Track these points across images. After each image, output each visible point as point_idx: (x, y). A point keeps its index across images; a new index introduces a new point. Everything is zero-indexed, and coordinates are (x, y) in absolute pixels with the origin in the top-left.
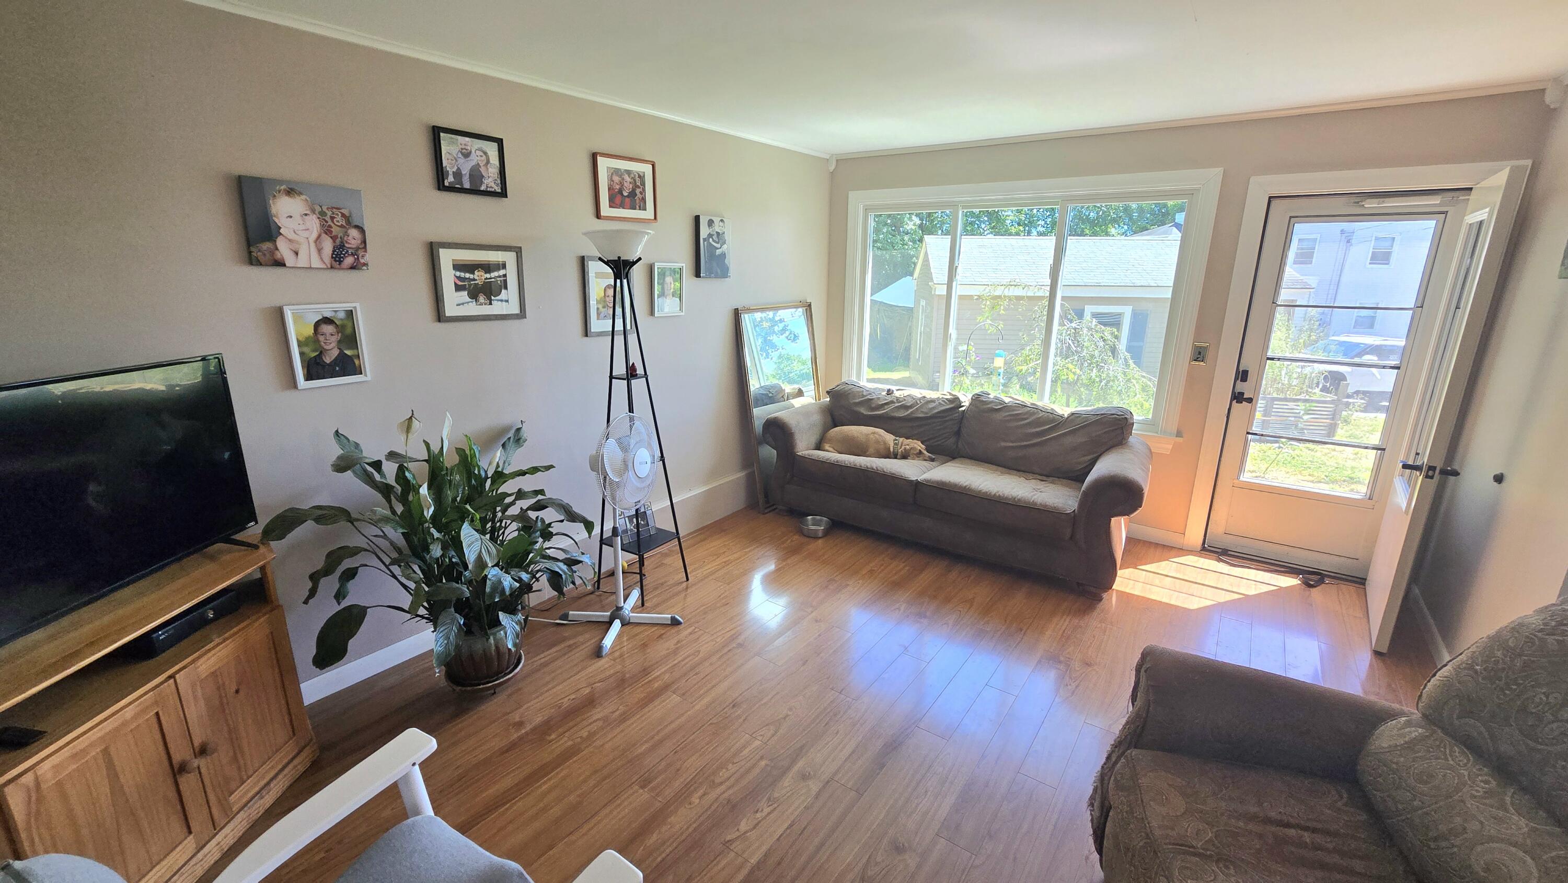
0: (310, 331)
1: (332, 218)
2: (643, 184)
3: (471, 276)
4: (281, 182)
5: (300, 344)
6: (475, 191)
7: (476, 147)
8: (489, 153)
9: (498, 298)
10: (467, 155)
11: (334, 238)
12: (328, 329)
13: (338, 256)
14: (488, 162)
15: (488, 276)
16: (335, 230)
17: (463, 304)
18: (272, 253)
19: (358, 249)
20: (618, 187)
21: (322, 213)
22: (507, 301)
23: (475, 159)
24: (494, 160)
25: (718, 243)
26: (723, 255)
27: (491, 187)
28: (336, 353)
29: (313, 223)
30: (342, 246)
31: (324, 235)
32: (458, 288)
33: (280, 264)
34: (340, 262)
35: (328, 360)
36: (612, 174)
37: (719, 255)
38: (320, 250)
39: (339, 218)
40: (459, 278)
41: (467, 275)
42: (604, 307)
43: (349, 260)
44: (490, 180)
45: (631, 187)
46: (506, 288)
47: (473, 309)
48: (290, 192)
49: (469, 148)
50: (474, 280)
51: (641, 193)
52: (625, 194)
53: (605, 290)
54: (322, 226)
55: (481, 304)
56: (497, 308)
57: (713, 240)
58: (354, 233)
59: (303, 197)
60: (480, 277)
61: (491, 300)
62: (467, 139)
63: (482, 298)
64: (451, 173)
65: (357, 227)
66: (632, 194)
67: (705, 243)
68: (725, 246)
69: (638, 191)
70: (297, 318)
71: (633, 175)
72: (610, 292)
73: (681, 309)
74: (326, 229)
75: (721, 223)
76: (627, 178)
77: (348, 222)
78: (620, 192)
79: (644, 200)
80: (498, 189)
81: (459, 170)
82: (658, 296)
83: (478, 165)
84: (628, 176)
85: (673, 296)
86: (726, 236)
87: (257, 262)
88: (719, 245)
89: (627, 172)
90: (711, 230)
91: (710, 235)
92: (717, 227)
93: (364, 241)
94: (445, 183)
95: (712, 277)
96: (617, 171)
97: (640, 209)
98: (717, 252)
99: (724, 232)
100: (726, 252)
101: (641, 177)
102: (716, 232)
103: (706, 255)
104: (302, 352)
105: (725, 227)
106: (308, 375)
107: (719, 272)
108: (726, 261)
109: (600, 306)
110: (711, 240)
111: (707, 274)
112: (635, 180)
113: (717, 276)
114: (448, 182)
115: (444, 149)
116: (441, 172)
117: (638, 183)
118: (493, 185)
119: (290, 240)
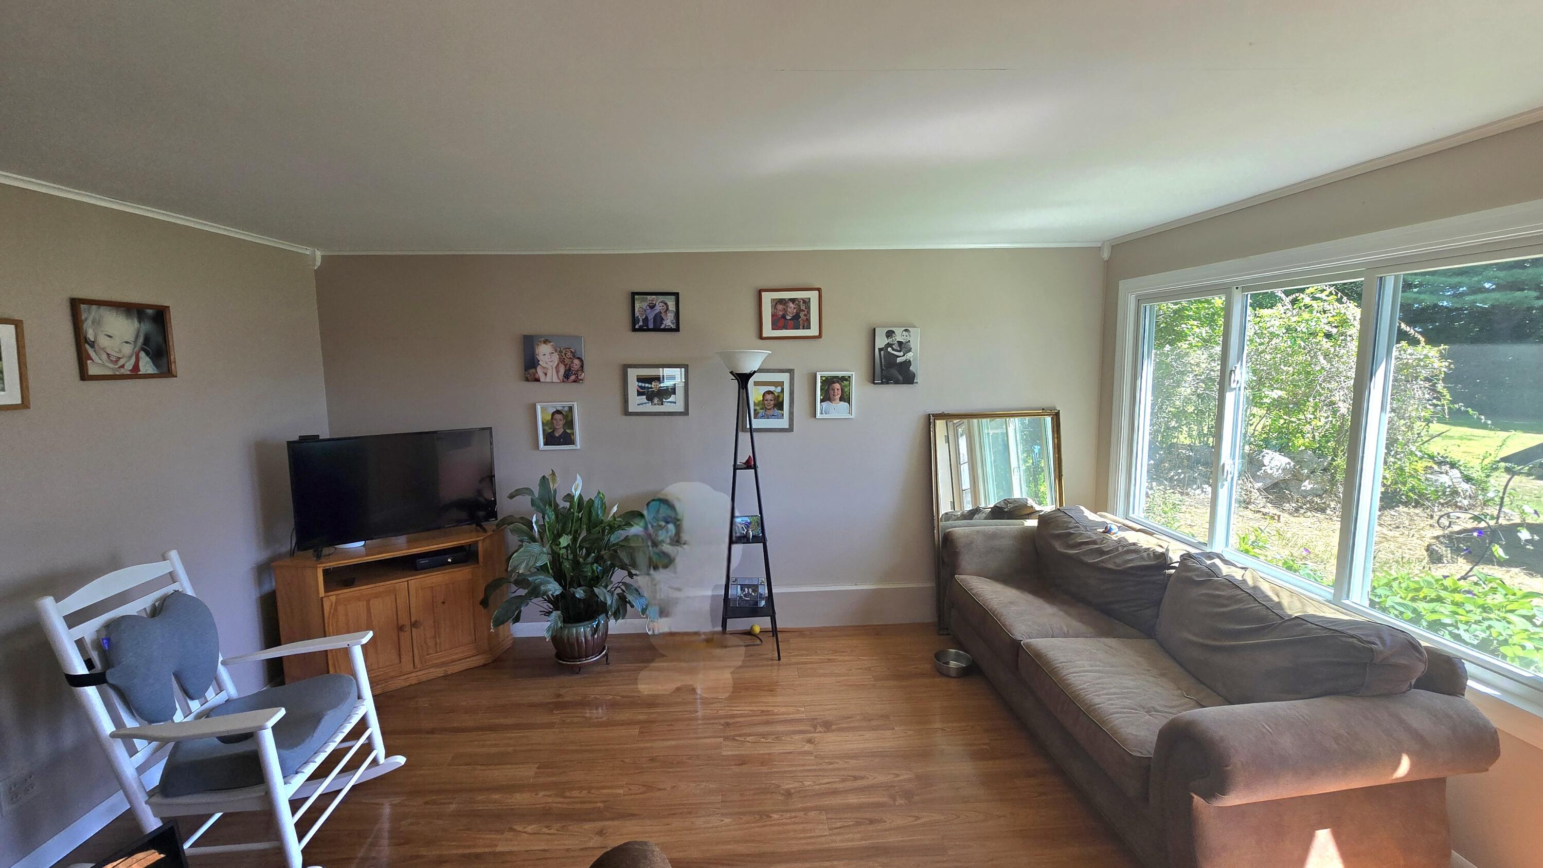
0: (549, 418)
1: (565, 354)
2: (808, 308)
3: (650, 386)
4: (541, 336)
5: (544, 424)
6: (657, 329)
7: (660, 301)
8: (669, 303)
9: (668, 400)
10: (652, 307)
11: (565, 365)
12: (558, 416)
13: (567, 376)
14: (667, 309)
15: (662, 385)
16: (567, 361)
18: (534, 375)
19: (578, 371)
20: (781, 313)
21: (560, 352)
23: (659, 308)
24: (672, 308)
25: (900, 351)
26: (908, 363)
27: (669, 326)
28: (562, 430)
29: (556, 357)
30: (570, 369)
31: (561, 364)
32: (639, 394)
33: (538, 380)
34: (568, 378)
35: (557, 435)
36: (776, 304)
37: (901, 363)
38: (557, 372)
39: (569, 354)
40: (640, 387)
41: (647, 385)
42: (762, 409)
43: (573, 377)
45: (795, 311)
46: (674, 393)
47: (649, 408)
48: (546, 342)
49: (654, 302)
50: (651, 388)
51: (805, 315)
52: (788, 318)
53: (764, 395)
54: (560, 358)
55: (655, 405)
57: (893, 349)
58: (576, 362)
59: (552, 344)
60: (654, 386)
61: (662, 402)
62: (654, 297)
63: (656, 400)
64: (641, 320)
65: (579, 359)
66: (796, 317)
67: (882, 352)
68: (910, 355)
69: (802, 314)
70: (543, 410)
71: (797, 302)
72: (769, 397)
73: (851, 412)
74: (562, 361)
75: (905, 333)
76: (791, 305)
77: (574, 356)
78: (784, 317)
79: (808, 320)
80: (673, 327)
81: (647, 318)
82: (822, 401)
83: (660, 312)
84: (793, 303)
85: (840, 400)
86: (912, 345)
87: (527, 380)
88: (901, 354)
89: (793, 300)
90: (890, 340)
91: (889, 345)
92: (899, 336)
93: (582, 366)
94: (637, 327)
95: (891, 383)
96: (781, 301)
97: (804, 329)
98: (899, 360)
99: (909, 341)
100: (911, 360)
101: (807, 302)
102: (898, 341)
103: (883, 364)
104: (544, 430)
105: (910, 336)
106: (546, 444)
107: (901, 378)
108: (911, 368)
109: (758, 408)
110: (890, 349)
111: (884, 380)
112: (799, 306)
113: (897, 382)
114: (639, 326)
115: (637, 305)
116: (634, 320)
117: (803, 307)
118: (670, 324)
119: (544, 368)
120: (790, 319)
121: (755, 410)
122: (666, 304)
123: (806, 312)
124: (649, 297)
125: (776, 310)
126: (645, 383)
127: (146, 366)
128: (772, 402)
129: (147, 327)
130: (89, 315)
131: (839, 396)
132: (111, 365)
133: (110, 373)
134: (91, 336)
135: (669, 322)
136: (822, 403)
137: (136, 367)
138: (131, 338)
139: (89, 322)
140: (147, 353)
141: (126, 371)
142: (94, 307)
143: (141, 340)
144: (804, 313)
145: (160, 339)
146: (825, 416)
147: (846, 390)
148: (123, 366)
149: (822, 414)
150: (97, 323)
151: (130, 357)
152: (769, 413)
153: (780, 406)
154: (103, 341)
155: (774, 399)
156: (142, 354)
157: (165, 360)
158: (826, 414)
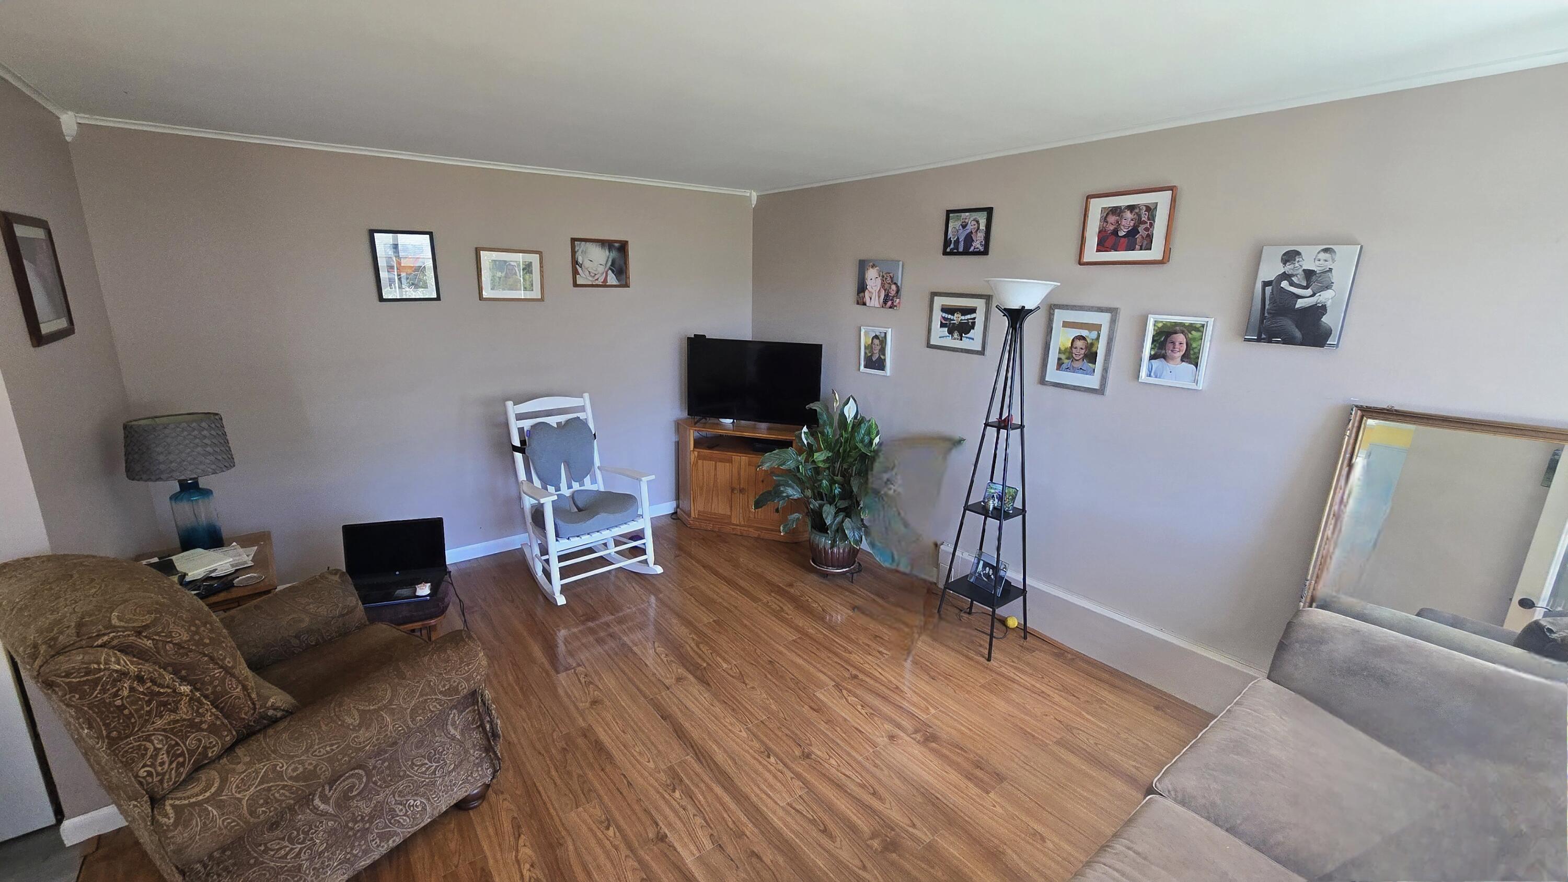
0: (870, 342)
1: (886, 279)
2: (1152, 218)
3: (952, 317)
4: (870, 261)
5: (865, 348)
6: (966, 253)
7: (972, 219)
8: (980, 222)
9: (966, 336)
10: (964, 226)
11: (885, 290)
12: (876, 341)
13: (885, 302)
14: (978, 228)
15: (963, 318)
16: (887, 286)
17: (943, 337)
18: (863, 299)
19: (894, 297)
20: (1112, 228)
21: (883, 277)
23: (970, 228)
24: (983, 227)
25: (1306, 288)
26: (1321, 310)
27: (978, 248)
28: (877, 356)
29: (879, 281)
30: (888, 295)
31: (882, 289)
32: (942, 325)
33: (864, 304)
34: (886, 304)
35: (874, 359)
36: (1107, 214)
37: (1305, 310)
38: (879, 297)
39: (889, 278)
40: (944, 318)
41: (950, 316)
42: (1068, 358)
43: (889, 303)
44: (978, 242)
45: (1132, 224)
46: (974, 329)
47: (950, 342)
48: (873, 266)
49: (967, 221)
50: (953, 320)
51: (1146, 229)
52: (1121, 234)
53: (1073, 340)
54: (882, 283)
55: (955, 339)
57: (1292, 284)
58: (894, 287)
59: (877, 268)
60: (957, 318)
61: (961, 336)
62: (967, 214)
63: (956, 335)
64: (953, 242)
65: (895, 284)
66: (1133, 232)
67: (1268, 289)
68: (1325, 297)
69: (1141, 229)
70: (866, 333)
71: (1137, 211)
72: (1079, 344)
73: (1196, 382)
74: (883, 286)
75: (1323, 256)
76: (1128, 215)
77: (892, 281)
78: (1115, 232)
79: (1150, 238)
80: (982, 249)
81: (958, 238)
82: (1152, 357)
83: (971, 232)
84: (1131, 212)
85: (1182, 361)
86: (1335, 277)
87: (858, 303)
88: (1309, 292)
89: (1131, 208)
90: (1288, 268)
91: (1285, 276)
92: (1309, 260)
93: (898, 291)
94: (948, 250)
95: (1278, 342)
96: (1116, 211)
97: (1141, 249)
98: (1300, 303)
99: (1330, 270)
100: (1328, 304)
101: (1151, 210)
102: (1304, 270)
103: (1267, 307)
104: (865, 353)
105: (1333, 261)
106: (866, 367)
107: (1298, 334)
108: (1325, 319)
109: (1063, 357)
110: (1284, 284)
111: (1263, 336)
112: (1139, 216)
113: (1289, 340)
114: (950, 249)
115: (951, 225)
116: (947, 242)
117: (1144, 218)
118: (979, 246)
119: (870, 292)
120: (1124, 236)
121: (1059, 359)
122: (978, 222)
123: (1148, 225)
124: (963, 214)
125: (1105, 224)
126: (948, 313)
127: (612, 279)
128: (1083, 351)
129: (614, 254)
130: (581, 247)
131: (1182, 353)
132: (591, 279)
133: (591, 283)
134: (580, 261)
135: (977, 245)
136: (1153, 361)
137: (605, 280)
138: (604, 263)
139: (580, 252)
140: (613, 272)
141: (600, 282)
142: (583, 243)
143: (609, 263)
144: (1145, 226)
145: (622, 263)
146: (1152, 380)
147: (1194, 345)
148: (597, 280)
149: (1150, 376)
150: (585, 252)
151: (602, 274)
152: (1077, 365)
153: (1091, 357)
154: (587, 264)
155: (1086, 348)
156: (610, 272)
158: (1156, 377)
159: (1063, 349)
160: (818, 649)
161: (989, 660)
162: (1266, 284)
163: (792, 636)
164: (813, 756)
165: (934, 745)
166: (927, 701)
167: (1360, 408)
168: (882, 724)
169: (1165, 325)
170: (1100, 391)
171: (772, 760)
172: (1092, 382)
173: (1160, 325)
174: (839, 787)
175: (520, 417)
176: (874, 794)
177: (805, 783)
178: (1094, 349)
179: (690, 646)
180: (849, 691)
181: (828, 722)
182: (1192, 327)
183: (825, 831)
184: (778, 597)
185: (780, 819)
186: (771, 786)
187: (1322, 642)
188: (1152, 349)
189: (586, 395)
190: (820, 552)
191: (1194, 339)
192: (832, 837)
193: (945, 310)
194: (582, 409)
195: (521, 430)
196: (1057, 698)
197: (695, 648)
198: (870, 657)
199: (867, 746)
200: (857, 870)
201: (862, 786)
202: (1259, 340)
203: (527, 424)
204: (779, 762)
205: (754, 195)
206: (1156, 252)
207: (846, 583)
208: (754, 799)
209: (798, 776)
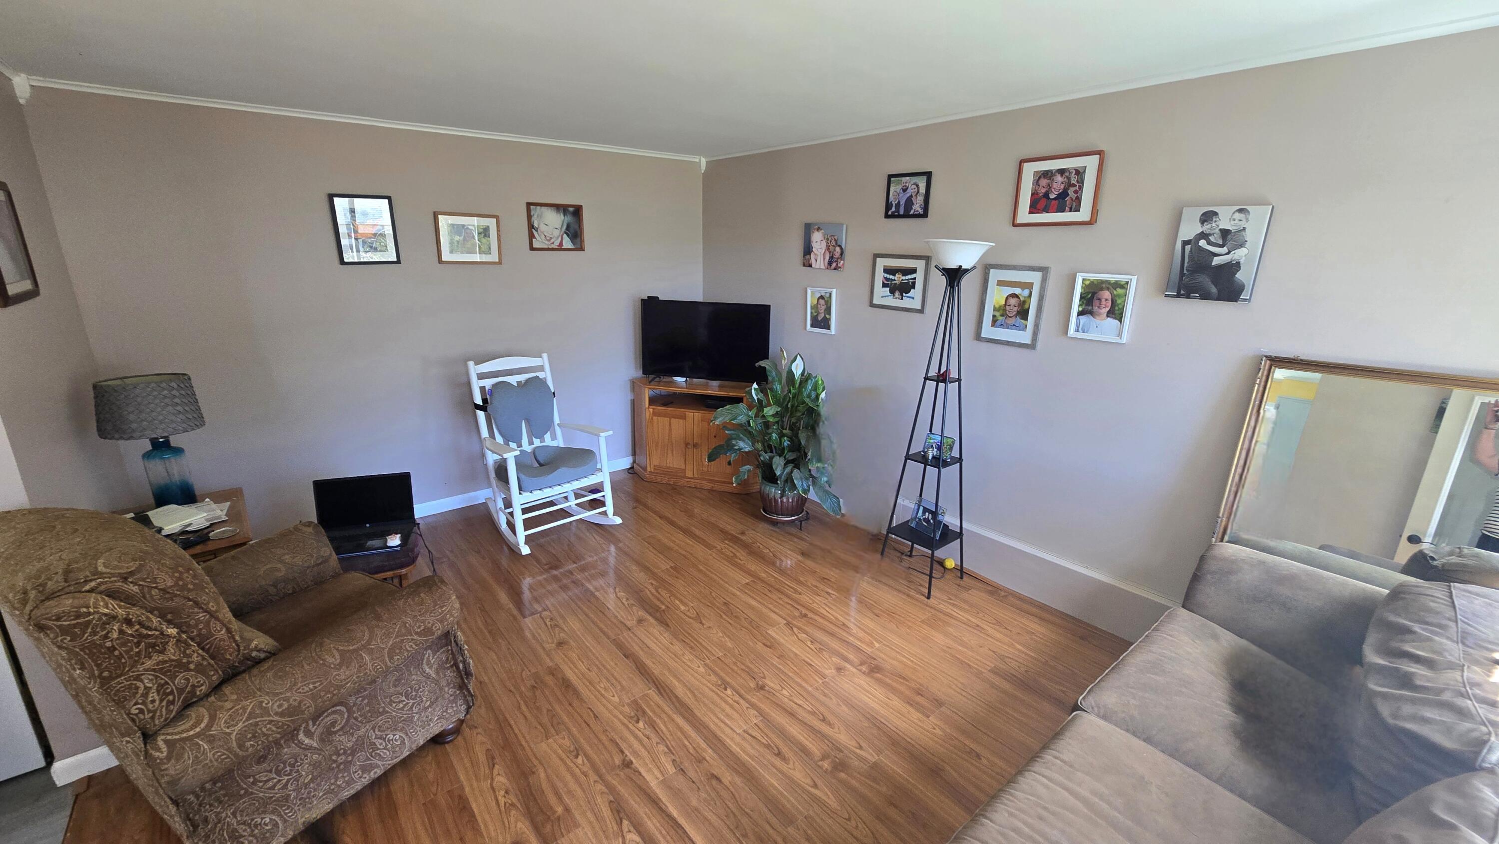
0: (816, 302)
1: (831, 241)
2: (1081, 182)
3: (894, 278)
4: (815, 224)
5: (812, 308)
6: (907, 215)
7: (912, 183)
8: (920, 185)
9: (907, 295)
10: (905, 190)
11: (830, 252)
12: (822, 302)
13: (830, 263)
14: (918, 192)
15: (904, 278)
16: (831, 248)
18: (809, 261)
19: (838, 258)
20: (1044, 191)
21: (828, 239)
22: (913, 298)
23: (910, 191)
24: (923, 190)
25: (1222, 246)
26: (1235, 266)
27: (917, 211)
28: (823, 315)
29: (824, 244)
30: (833, 257)
31: (826, 251)
32: (884, 285)
33: (810, 266)
34: (831, 266)
35: (820, 319)
36: (1040, 178)
37: (1220, 267)
38: (824, 259)
39: (833, 241)
40: (886, 279)
41: (891, 277)
42: (1002, 315)
43: (834, 265)
44: (918, 205)
45: (1062, 187)
46: (914, 288)
47: (891, 301)
48: (818, 229)
49: (907, 185)
50: (895, 280)
51: (1076, 192)
52: (1052, 196)
53: (1007, 298)
54: (827, 246)
55: (896, 298)
56: (906, 303)
57: (1209, 243)
58: (838, 249)
59: (822, 231)
60: (898, 278)
61: (902, 296)
62: (908, 178)
63: (897, 294)
64: (894, 205)
65: (840, 246)
66: (1063, 195)
67: (1188, 248)
68: (1239, 254)
69: (1071, 191)
70: (813, 294)
71: (1067, 174)
72: (1013, 301)
73: (1120, 335)
74: (828, 248)
75: (1238, 216)
76: (1059, 178)
77: (836, 244)
78: (1046, 195)
79: (1078, 200)
80: (921, 212)
81: (899, 202)
82: (1080, 313)
83: (911, 196)
84: (1062, 176)
85: (1108, 316)
86: (1248, 235)
87: (804, 265)
88: (1225, 250)
89: (1062, 172)
90: (1206, 228)
91: (1203, 235)
92: (1225, 221)
93: (842, 254)
94: (890, 213)
95: (1195, 298)
96: (1047, 174)
97: (1070, 211)
98: (1216, 261)
99: (1244, 229)
100: (1242, 261)
101: (1080, 173)
102: (1220, 230)
103: (1186, 264)
104: (811, 313)
105: (1247, 220)
106: (812, 326)
107: (1214, 290)
108: (1238, 275)
109: (997, 314)
110: (1202, 243)
111: (1182, 292)
112: (1069, 179)
113: (1206, 296)
114: (892, 212)
115: (892, 189)
116: (888, 206)
117: (1074, 181)
118: (919, 209)
119: (815, 254)
120: (1055, 199)
121: (994, 316)
122: (917, 186)
123: (1077, 188)
124: (903, 179)
125: (1037, 187)
126: (890, 274)
127: (567, 243)
128: (1016, 309)
129: (569, 218)
130: (536, 211)
131: (1108, 309)
132: (547, 242)
133: (546, 247)
134: (536, 225)
135: (917, 207)
136: (1080, 317)
137: (561, 244)
138: (559, 226)
139: (535, 216)
140: (568, 235)
141: (555, 246)
142: (538, 207)
143: (565, 227)
144: (1074, 189)
145: (577, 227)
146: (1080, 335)
147: (1119, 301)
148: (553, 243)
149: (1078, 331)
150: (540, 217)
151: (558, 238)
152: (1011, 321)
153: (1023, 313)
154: (543, 228)
155: (1019, 305)
156: (565, 236)
157: (578, 240)
158: (1084, 332)
159: (997, 306)
160: (770, 591)
161: (928, 598)
162: (1185, 243)
163: (746, 580)
164: (767, 688)
165: (878, 675)
166: (872, 636)
167: (1269, 358)
168: (830, 658)
169: (1092, 283)
170: (1032, 346)
171: (729, 692)
172: (1025, 337)
173: (1087, 283)
174: (792, 714)
175: (481, 376)
176: (824, 720)
177: (761, 712)
178: (1026, 306)
179: (650, 591)
180: (799, 628)
181: (780, 657)
182: (1117, 285)
183: (779, 754)
184: (731, 544)
185: (738, 745)
186: (727, 715)
187: (1230, 572)
188: (1080, 305)
189: (545, 355)
190: (770, 501)
191: (1119, 296)
192: (784, 759)
193: (887, 270)
194: (541, 368)
195: (482, 389)
196: (991, 631)
197: (654, 591)
198: (818, 598)
199: (817, 678)
200: (810, 788)
201: (813, 713)
202: (1178, 296)
203: (488, 383)
204: (735, 693)
205: (704, 161)
206: (1084, 214)
207: (793, 530)
208: (712, 726)
209: (753, 706)
